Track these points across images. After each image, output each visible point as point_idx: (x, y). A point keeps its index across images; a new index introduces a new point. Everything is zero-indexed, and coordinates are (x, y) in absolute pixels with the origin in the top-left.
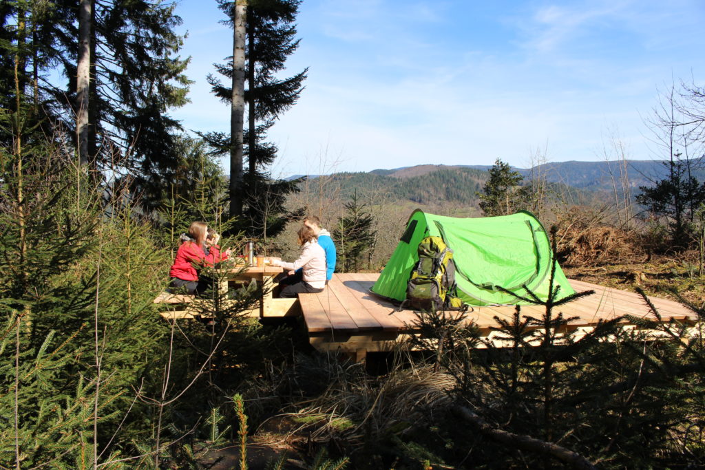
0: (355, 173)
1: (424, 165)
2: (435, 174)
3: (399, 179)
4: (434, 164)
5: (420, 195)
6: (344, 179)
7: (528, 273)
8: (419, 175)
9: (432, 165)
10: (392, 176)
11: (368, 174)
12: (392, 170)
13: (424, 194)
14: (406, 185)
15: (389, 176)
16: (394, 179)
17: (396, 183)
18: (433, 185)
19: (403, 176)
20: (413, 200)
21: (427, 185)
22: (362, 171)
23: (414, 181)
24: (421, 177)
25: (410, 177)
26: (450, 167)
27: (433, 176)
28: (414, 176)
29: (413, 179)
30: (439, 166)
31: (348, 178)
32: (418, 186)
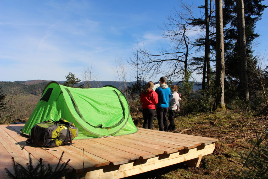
0: (7, 82)
1: (37, 80)
2: (42, 84)
3: (26, 85)
4: (42, 80)
5: (35, 92)
6: (2, 84)
7: (119, 118)
8: (35, 84)
9: (41, 80)
10: (24, 84)
11: (13, 83)
12: (24, 81)
13: (37, 91)
14: (29, 87)
15: (22, 84)
16: (25, 85)
17: (25, 87)
18: (41, 88)
19: (28, 84)
20: (32, 94)
21: (38, 88)
22: (10, 81)
23: (33, 86)
24: (36, 85)
25: (31, 84)
26: (48, 81)
27: (41, 85)
28: (33, 84)
29: (33, 85)
30: (43, 80)
31: (3, 84)
32: (35, 88)
